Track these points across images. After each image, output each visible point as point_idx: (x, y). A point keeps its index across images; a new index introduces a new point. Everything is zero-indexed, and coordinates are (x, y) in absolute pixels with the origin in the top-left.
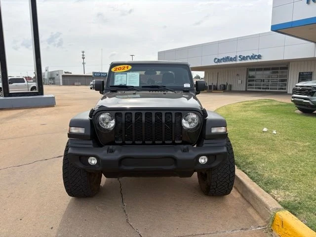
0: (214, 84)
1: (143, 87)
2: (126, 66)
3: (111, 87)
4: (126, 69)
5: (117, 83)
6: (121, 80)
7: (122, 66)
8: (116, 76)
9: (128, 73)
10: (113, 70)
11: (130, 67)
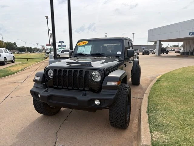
0: (191, 51)
1: (92, 54)
2: (85, 42)
3: (75, 54)
4: (85, 44)
5: (78, 52)
6: (81, 50)
7: (83, 42)
8: (79, 48)
9: (85, 46)
10: (78, 44)
11: (87, 42)
